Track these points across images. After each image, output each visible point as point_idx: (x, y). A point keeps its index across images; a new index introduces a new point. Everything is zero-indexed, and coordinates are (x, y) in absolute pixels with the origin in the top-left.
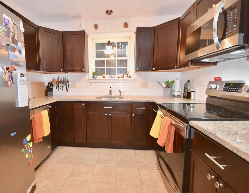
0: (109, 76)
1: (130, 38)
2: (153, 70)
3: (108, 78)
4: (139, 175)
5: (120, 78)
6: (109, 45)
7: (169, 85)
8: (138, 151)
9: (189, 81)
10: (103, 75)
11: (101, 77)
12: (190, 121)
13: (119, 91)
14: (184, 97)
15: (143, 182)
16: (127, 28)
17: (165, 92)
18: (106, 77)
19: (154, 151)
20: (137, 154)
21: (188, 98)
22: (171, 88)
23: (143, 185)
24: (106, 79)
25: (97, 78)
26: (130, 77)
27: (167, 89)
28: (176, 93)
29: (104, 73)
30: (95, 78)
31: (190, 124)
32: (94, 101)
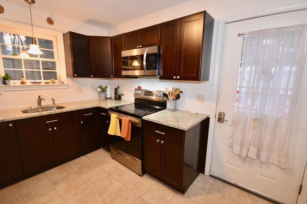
0: (32, 81)
1: (56, 37)
2: (91, 77)
3: (30, 84)
4: (103, 170)
5: (50, 84)
6: (34, 43)
7: (104, 90)
8: (88, 155)
9: (118, 87)
10: (21, 80)
11: (18, 83)
12: (143, 117)
13: (52, 99)
14: (116, 99)
15: (109, 172)
16: (51, 24)
17: (100, 96)
18: (26, 82)
19: (102, 149)
20: (90, 157)
21: (119, 100)
22: (105, 92)
23: (110, 174)
24: (27, 85)
25: (11, 84)
26: (63, 83)
27: (102, 93)
28: (108, 96)
29: (23, 77)
30: (8, 84)
31: (143, 119)
32: (30, 117)
